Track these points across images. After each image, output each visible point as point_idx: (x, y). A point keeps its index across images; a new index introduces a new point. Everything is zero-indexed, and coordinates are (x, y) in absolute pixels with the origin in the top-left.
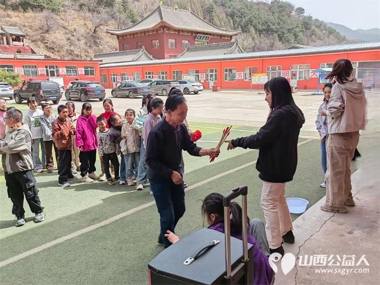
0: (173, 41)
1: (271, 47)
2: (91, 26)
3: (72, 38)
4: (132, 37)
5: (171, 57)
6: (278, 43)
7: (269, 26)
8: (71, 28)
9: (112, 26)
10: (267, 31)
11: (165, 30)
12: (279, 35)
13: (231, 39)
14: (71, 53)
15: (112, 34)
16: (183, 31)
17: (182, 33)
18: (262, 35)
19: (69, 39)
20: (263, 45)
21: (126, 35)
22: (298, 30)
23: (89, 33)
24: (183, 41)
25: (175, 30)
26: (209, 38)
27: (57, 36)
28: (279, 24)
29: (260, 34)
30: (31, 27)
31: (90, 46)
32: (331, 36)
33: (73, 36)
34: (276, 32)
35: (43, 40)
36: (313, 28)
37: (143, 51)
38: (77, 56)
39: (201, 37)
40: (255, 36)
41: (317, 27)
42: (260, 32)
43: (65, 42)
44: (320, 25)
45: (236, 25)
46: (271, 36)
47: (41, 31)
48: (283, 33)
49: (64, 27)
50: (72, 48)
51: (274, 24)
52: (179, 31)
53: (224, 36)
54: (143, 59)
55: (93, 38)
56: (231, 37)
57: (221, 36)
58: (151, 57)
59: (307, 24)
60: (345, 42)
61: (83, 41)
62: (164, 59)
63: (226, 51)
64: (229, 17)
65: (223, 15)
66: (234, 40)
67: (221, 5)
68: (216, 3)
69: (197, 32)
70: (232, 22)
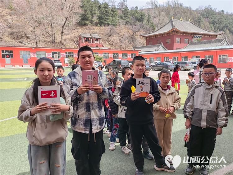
0: (179, 39)
2: (131, 32)
3: (122, 39)
4: (154, 37)
5: (177, 48)
8: (122, 34)
9: (142, 32)
11: (175, 33)
13: (216, 37)
14: (120, 46)
15: (143, 36)
16: (186, 33)
17: (185, 35)
19: (120, 40)
21: (151, 36)
23: (130, 36)
24: (185, 39)
25: (181, 33)
26: (201, 37)
27: (115, 38)
30: (103, 34)
31: (130, 43)
33: (122, 38)
35: (108, 40)
37: (162, 45)
38: (124, 48)
39: (197, 36)
40: (230, 35)
42: (232, 33)
43: (118, 41)
45: (216, 29)
47: (108, 36)
49: (118, 34)
50: (122, 44)
52: (183, 33)
53: (212, 35)
54: (161, 49)
55: (132, 39)
56: (216, 36)
57: (209, 35)
58: (166, 48)
61: (127, 41)
62: (173, 50)
63: (217, 44)
64: (211, 24)
65: (207, 24)
66: (218, 38)
67: (206, 17)
68: (202, 16)
69: (194, 34)
70: (213, 27)
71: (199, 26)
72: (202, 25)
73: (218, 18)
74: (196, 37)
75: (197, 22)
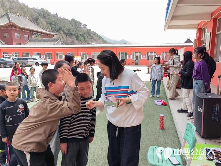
0: (19, 35)
1: (73, 43)
5: (17, 44)
6: (76, 41)
7: (70, 32)
10: (70, 34)
11: (13, 27)
12: (76, 37)
13: (53, 37)
16: (25, 29)
17: (23, 31)
18: (67, 36)
20: (68, 41)
22: (85, 35)
24: (25, 35)
25: (19, 28)
26: (41, 35)
28: (76, 31)
29: (66, 36)
32: (100, 40)
34: (75, 35)
36: (92, 35)
40: (64, 36)
41: (93, 35)
42: (66, 34)
44: (95, 34)
45: (53, 29)
46: (72, 37)
48: (78, 36)
51: (73, 31)
52: (22, 29)
53: (49, 35)
56: (53, 35)
58: (4, 43)
59: (89, 33)
60: (106, 43)
62: (13, 45)
63: (54, 43)
64: (48, 24)
65: (45, 23)
66: (55, 37)
67: (43, 17)
68: (40, 15)
69: (33, 31)
70: (50, 27)
71: (38, 24)
72: (40, 24)
73: (54, 20)
74: (35, 35)
75: (35, 20)
